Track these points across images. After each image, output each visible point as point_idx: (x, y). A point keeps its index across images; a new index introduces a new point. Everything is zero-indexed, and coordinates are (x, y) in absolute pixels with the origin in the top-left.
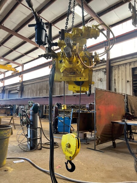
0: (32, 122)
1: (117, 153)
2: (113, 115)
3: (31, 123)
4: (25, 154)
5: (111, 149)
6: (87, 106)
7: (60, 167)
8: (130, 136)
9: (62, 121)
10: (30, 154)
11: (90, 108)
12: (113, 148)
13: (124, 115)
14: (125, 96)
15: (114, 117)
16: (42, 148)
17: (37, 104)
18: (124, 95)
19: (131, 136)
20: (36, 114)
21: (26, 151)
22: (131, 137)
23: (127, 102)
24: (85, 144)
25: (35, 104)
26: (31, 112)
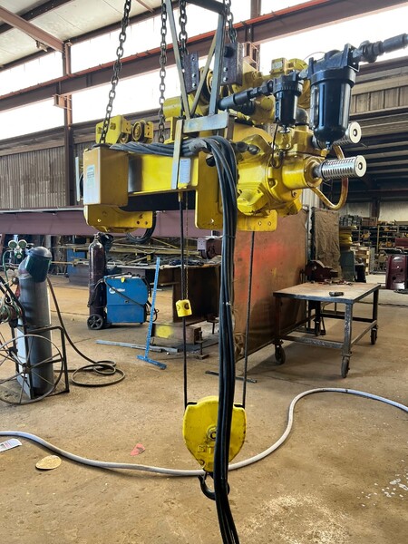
0: (29, 310)
1: (290, 380)
2: (275, 272)
3: (27, 314)
4: (17, 414)
5: (273, 370)
6: (202, 246)
7: (141, 451)
8: (316, 324)
9: (120, 290)
10: (32, 412)
11: (208, 250)
12: (276, 364)
13: (304, 269)
14: (308, 211)
15: (277, 276)
16: (72, 388)
17: (41, 252)
18: (306, 208)
19: (319, 324)
20: (42, 284)
21: (19, 404)
22: (317, 326)
23: (312, 231)
24: (198, 358)
25: (36, 249)
26: (22, 278)
